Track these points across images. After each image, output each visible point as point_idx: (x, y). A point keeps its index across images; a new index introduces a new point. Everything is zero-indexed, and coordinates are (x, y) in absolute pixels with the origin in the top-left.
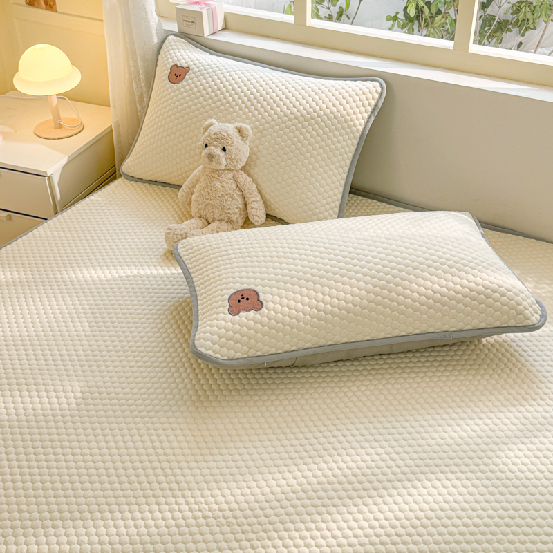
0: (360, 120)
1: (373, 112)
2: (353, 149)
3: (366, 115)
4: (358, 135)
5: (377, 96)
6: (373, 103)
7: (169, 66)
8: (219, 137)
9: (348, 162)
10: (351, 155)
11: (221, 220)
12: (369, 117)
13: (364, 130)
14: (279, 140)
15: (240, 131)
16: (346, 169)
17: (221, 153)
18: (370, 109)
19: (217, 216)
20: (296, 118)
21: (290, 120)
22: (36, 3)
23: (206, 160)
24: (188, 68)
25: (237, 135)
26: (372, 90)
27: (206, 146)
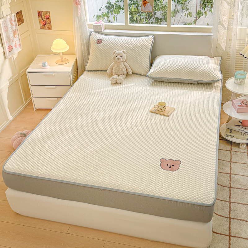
0: (150, 46)
1: (152, 43)
2: (149, 52)
3: (151, 44)
4: (150, 49)
5: (152, 39)
6: (152, 41)
7: (96, 40)
8: (119, 54)
9: (149, 56)
10: (149, 54)
11: (122, 74)
12: (152, 45)
13: (151, 48)
14: (132, 53)
15: (123, 52)
16: (149, 57)
17: (121, 57)
18: (151, 43)
19: (121, 73)
20: (135, 47)
21: (134, 48)
22: (44, 28)
23: (117, 60)
24: (102, 40)
25: (123, 53)
26: (151, 38)
27: (116, 56)
